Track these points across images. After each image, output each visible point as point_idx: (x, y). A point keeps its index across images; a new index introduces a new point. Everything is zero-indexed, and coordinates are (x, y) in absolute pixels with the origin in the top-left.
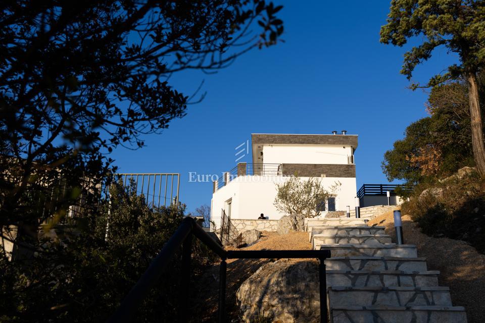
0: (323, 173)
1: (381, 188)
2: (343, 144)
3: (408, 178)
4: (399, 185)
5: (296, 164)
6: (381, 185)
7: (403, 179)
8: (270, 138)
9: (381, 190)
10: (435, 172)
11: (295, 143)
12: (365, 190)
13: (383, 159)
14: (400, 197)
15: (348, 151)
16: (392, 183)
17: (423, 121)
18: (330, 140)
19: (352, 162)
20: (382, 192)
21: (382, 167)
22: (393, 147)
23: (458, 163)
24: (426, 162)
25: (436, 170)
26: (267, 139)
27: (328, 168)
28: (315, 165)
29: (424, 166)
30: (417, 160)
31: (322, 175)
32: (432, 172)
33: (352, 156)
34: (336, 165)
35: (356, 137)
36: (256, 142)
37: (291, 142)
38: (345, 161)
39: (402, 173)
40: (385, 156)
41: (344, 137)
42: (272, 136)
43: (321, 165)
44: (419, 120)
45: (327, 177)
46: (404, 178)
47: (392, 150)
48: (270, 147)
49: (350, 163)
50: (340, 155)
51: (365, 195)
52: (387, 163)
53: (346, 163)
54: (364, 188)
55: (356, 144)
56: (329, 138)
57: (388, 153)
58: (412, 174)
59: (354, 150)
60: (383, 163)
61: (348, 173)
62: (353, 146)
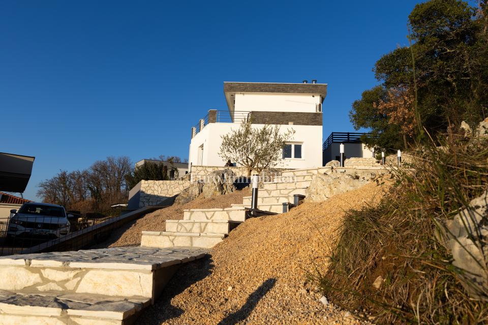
0: (291, 121)
1: (348, 136)
2: (313, 93)
3: (374, 127)
4: (365, 134)
5: (265, 112)
6: (348, 133)
7: (369, 128)
8: (242, 86)
9: (348, 138)
10: (404, 119)
11: (266, 91)
12: (333, 138)
13: (351, 108)
14: (365, 145)
15: (317, 99)
16: (359, 131)
17: (398, 52)
18: (299, 89)
19: (320, 111)
20: (348, 140)
21: (349, 116)
22: (362, 97)
23: (440, 107)
24: (395, 109)
25: (406, 117)
26: (239, 87)
27: (296, 115)
28: (284, 113)
29: (393, 113)
30: (385, 107)
31: (290, 123)
32: (401, 120)
33: (320, 105)
34: (304, 113)
35: (325, 86)
36: (228, 91)
37: (262, 91)
38: (313, 110)
39: (369, 122)
40: (354, 105)
41: (314, 86)
42: (243, 84)
43: (289, 113)
44: (393, 51)
45: (294, 124)
46: (370, 126)
47: (360, 100)
48: (242, 95)
49: (318, 111)
50: (309, 103)
51: (333, 142)
52: (354, 113)
53: (314, 111)
54: (332, 136)
55: (325, 93)
56: (299, 87)
57: (356, 103)
58: (377, 123)
59: (323, 100)
60: (351, 113)
61: (315, 121)
62: (323, 95)
